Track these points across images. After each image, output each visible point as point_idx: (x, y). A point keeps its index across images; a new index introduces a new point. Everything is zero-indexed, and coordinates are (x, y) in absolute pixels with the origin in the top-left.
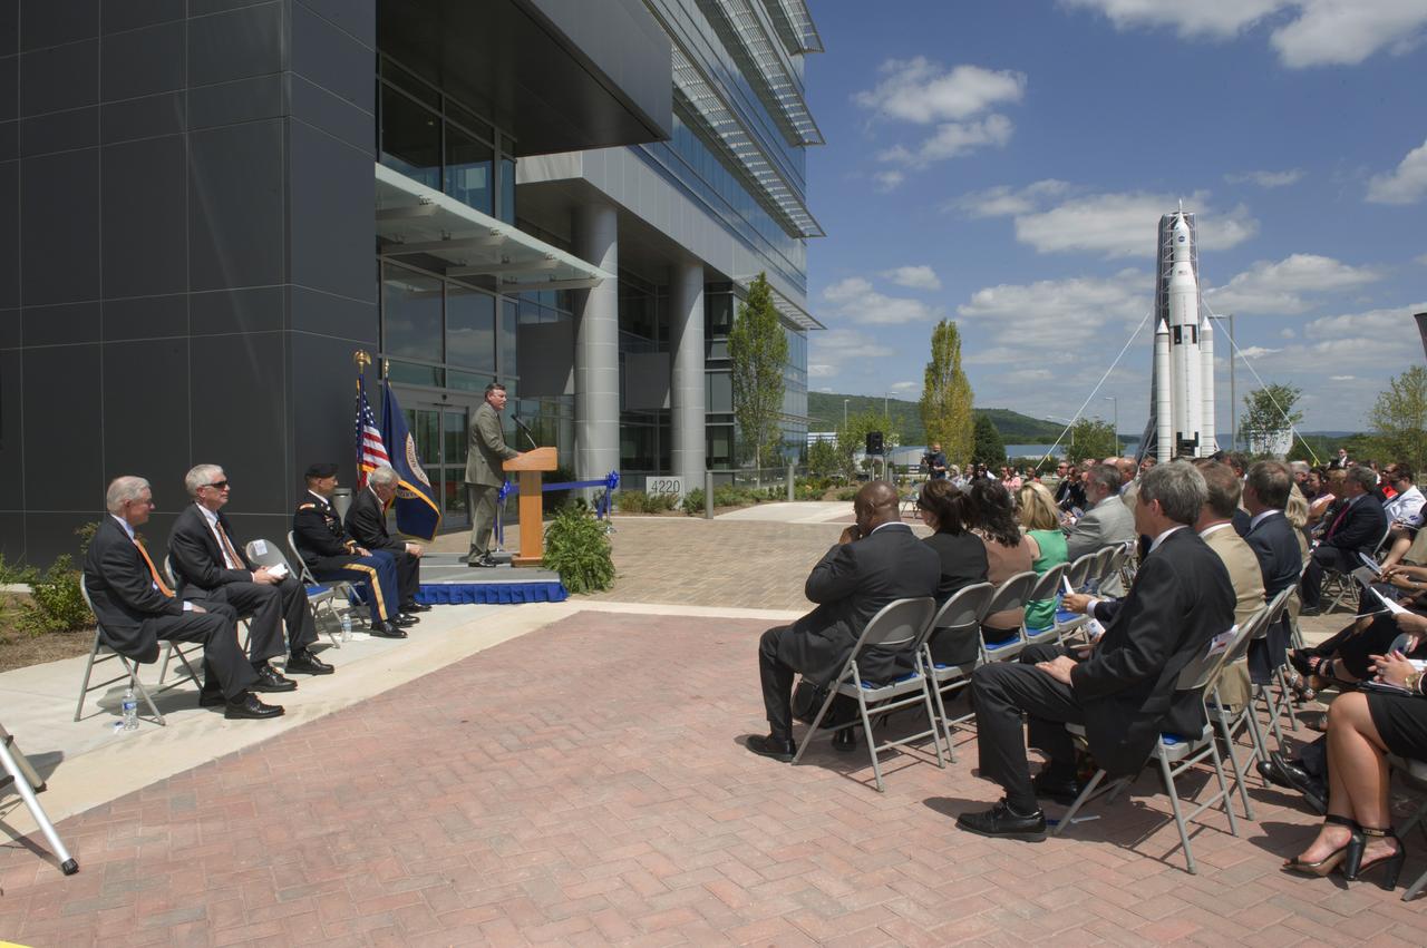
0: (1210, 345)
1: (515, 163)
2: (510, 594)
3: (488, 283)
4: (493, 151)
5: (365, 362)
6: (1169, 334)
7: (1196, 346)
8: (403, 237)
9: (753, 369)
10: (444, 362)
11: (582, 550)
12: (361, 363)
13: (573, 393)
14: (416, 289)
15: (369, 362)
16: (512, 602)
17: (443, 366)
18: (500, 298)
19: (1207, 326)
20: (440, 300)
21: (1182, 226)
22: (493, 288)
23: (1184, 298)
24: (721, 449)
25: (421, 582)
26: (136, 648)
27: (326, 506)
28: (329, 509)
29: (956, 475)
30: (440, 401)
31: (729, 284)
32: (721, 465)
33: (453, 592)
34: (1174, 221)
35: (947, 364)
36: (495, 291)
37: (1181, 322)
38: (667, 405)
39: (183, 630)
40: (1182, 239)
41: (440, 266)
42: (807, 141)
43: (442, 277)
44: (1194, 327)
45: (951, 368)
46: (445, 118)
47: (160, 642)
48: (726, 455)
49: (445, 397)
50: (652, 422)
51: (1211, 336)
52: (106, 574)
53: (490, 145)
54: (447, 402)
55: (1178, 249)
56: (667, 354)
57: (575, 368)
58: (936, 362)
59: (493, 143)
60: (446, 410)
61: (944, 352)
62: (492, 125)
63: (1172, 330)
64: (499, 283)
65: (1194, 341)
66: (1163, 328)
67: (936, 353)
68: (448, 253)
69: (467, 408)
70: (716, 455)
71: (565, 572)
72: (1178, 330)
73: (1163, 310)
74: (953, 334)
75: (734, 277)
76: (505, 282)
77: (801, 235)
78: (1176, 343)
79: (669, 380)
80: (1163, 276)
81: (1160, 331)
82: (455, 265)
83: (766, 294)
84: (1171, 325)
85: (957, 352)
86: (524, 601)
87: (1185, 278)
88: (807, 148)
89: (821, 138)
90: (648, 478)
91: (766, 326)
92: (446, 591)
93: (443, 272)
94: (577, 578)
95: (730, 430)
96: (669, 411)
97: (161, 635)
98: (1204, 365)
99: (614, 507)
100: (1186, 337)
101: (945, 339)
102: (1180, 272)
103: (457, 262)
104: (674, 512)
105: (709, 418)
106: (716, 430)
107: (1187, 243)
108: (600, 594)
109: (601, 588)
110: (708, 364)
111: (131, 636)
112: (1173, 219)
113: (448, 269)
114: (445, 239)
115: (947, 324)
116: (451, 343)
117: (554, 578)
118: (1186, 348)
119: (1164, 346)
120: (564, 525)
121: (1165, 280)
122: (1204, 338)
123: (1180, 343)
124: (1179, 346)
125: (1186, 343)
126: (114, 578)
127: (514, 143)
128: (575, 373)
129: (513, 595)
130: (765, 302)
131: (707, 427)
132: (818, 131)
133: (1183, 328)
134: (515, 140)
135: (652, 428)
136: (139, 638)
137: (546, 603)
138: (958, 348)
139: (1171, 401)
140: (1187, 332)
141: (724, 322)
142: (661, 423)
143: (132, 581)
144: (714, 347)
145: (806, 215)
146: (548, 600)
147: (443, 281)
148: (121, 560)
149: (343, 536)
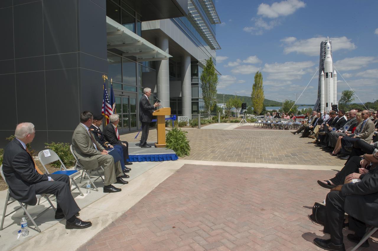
0: (336, 78)
1: (141, 23)
2: (159, 158)
3: (134, 59)
4: (135, 19)
5: (106, 78)
6: (324, 75)
7: (332, 78)
8: (110, 43)
9: (208, 86)
10: (122, 82)
11: (180, 142)
12: (105, 79)
13: (156, 92)
14: (112, 61)
15: (107, 78)
16: (159, 161)
17: (122, 83)
18: (138, 63)
19: (335, 73)
20: (121, 64)
21: (328, 44)
22: (136, 60)
23: (329, 65)
24: (195, 108)
25: (129, 154)
26: (27, 199)
27: (98, 130)
28: (99, 131)
29: (269, 115)
30: (122, 94)
31: (197, 62)
32: (195, 113)
33: (139, 158)
34: (326, 43)
35: (259, 84)
36: (136, 61)
37: (328, 72)
38: (181, 96)
39: (48, 189)
40: (328, 48)
41: (121, 53)
42: (216, 22)
43: (121, 56)
44: (332, 73)
45: (260, 85)
46: (121, 8)
47: (37, 196)
48: (197, 110)
49: (122, 93)
50: (176, 101)
51: (336, 75)
52: (14, 167)
53: (134, 17)
54: (123, 94)
55: (327, 51)
56: (181, 81)
57: (157, 85)
58: (256, 83)
59: (135, 16)
60: (123, 97)
61: (258, 80)
62: (135, 11)
63: (325, 74)
64: (137, 59)
65: (332, 77)
66: (323, 73)
67: (256, 81)
68: (123, 49)
69: (129, 96)
70: (193, 110)
71: (175, 149)
72: (327, 74)
73: (322, 68)
74: (260, 76)
75: (199, 60)
76: (139, 58)
77: (214, 49)
78: (326, 78)
79: (181, 89)
80: (322, 59)
81: (322, 74)
82: (125, 53)
83: (212, 63)
84: (325, 72)
85: (262, 80)
86: (163, 160)
87: (329, 59)
88: (216, 24)
89: (220, 22)
90: (178, 117)
91: (212, 72)
92: (137, 157)
93: (122, 55)
94: (179, 152)
95: (198, 103)
96: (181, 97)
97: (37, 193)
98: (334, 83)
99: (169, 125)
100: (329, 76)
101: (258, 77)
102: (328, 57)
103: (126, 52)
104: (187, 127)
105: (192, 99)
106: (195, 103)
107: (330, 49)
108: (187, 157)
109: (186, 154)
110: (192, 84)
111: (24, 194)
112: (325, 42)
113: (123, 54)
114: (123, 43)
115: (259, 73)
116: (124, 78)
117: (172, 152)
118: (329, 79)
119: (323, 79)
120: (172, 133)
121: (323, 60)
122: (334, 76)
123: (328, 77)
124: (327, 78)
125: (329, 78)
126: (19, 168)
127: (141, 17)
128: (157, 86)
129: (160, 158)
130: (211, 66)
131: (192, 102)
132: (219, 20)
133: (329, 73)
134: (141, 16)
135: (176, 102)
136: (28, 195)
137: (171, 161)
138: (262, 79)
139: (325, 94)
140: (330, 74)
141: (196, 72)
142: (178, 101)
143: (27, 170)
144: (193, 79)
145: (216, 43)
146: (172, 160)
147: (122, 58)
148: (21, 160)
149: (104, 140)
